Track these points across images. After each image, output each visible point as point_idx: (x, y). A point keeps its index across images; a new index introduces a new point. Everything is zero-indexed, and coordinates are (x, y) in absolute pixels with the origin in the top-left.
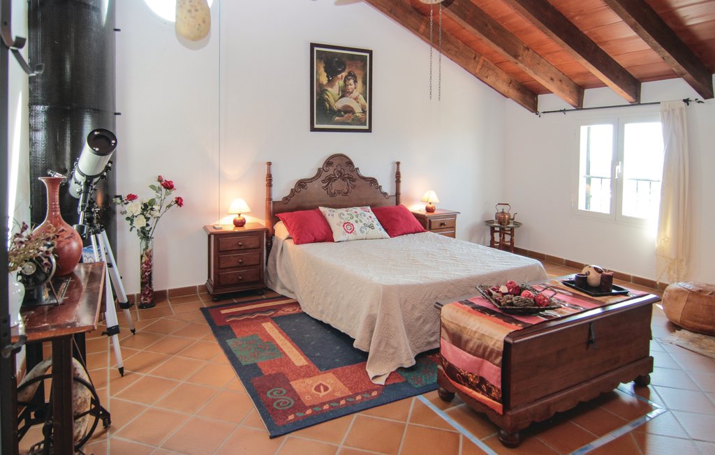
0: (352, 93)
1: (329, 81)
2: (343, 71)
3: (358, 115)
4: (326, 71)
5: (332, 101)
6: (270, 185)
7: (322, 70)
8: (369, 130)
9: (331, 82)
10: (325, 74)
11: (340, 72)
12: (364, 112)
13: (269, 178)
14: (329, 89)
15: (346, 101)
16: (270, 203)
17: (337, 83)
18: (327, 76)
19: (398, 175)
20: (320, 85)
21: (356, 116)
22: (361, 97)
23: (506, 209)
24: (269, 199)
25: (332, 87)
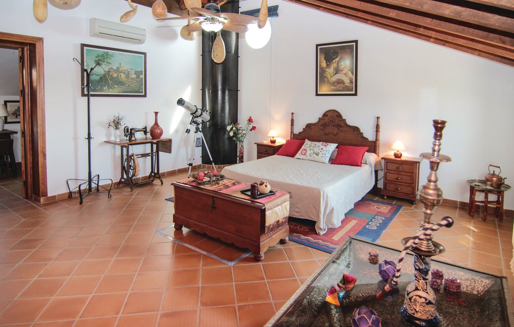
0: (342, 70)
1: (327, 65)
2: (337, 57)
3: (347, 84)
4: (325, 59)
5: (329, 76)
6: (292, 124)
7: (323, 59)
8: (355, 94)
9: (328, 66)
10: (325, 61)
11: (334, 59)
12: (351, 82)
13: (292, 121)
14: (327, 70)
15: (338, 76)
16: (291, 135)
17: (332, 66)
18: (326, 63)
19: (378, 127)
20: (322, 68)
21: (346, 86)
22: (350, 73)
23: (497, 171)
24: (292, 132)
25: (329, 68)
